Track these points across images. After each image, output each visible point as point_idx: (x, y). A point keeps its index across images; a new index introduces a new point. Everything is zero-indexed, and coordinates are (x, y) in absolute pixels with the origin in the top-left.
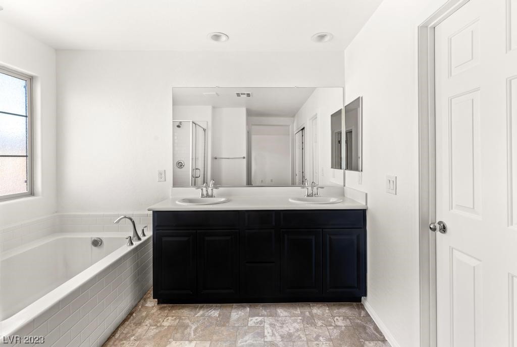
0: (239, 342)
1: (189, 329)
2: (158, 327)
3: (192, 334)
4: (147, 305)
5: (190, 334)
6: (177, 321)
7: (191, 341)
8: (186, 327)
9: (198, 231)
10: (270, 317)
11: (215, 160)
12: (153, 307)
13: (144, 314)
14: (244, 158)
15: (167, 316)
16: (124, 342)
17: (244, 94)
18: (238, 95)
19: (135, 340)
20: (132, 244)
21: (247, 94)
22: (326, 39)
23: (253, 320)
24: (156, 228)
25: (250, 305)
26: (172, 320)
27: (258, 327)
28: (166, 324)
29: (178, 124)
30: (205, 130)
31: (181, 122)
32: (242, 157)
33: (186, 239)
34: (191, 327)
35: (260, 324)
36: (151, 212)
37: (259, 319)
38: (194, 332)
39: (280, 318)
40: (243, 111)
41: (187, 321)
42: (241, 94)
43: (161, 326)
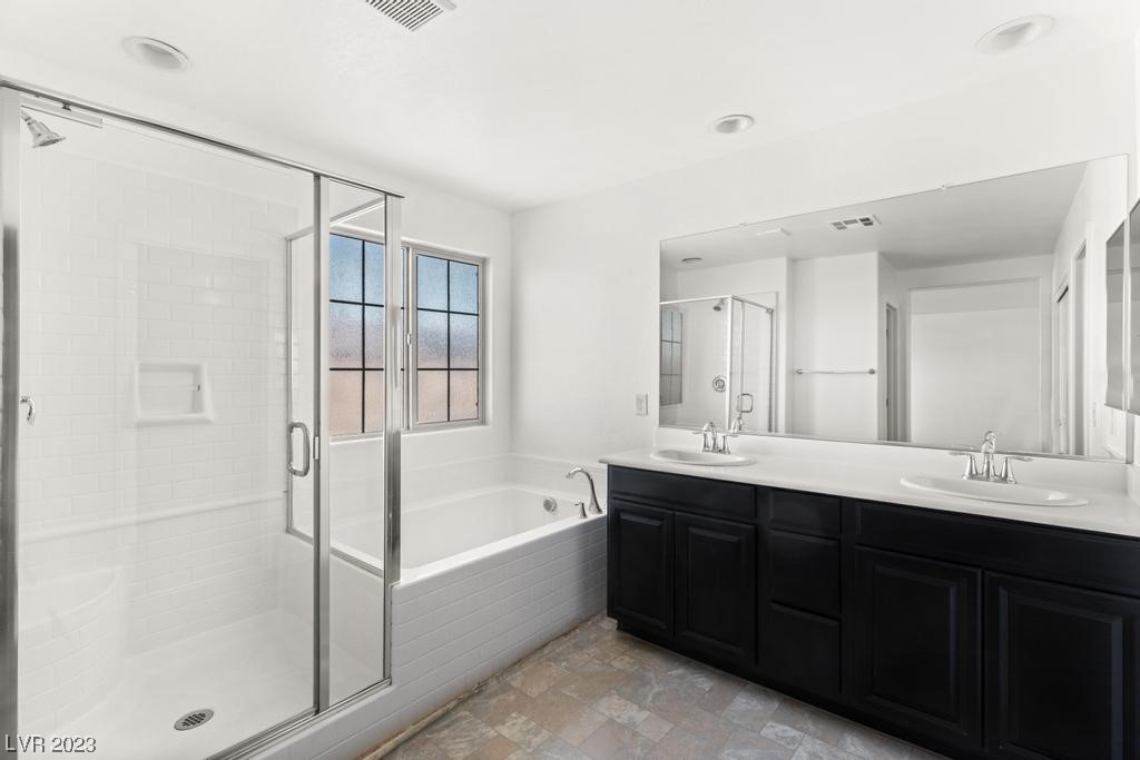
0: (726, 752)
1: (647, 688)
2: (604, 663)
3: (650, 698)
4: (602, 625)
5: (646, 696)
6: (636, 668)
7: (642, 708)
8: (645, 683)
9: (677, 513)
10: (818, 741)
11: (797, 376)
12: (609, 631)
13: (592, 636)
14: (872, 372)
15: (623, 654)
16: (553, 664)
17: (855, 221)
18: (838, 226)
19: (566, 668)
20: (585, 515)
21: (862, 220)
22: (1032, 35)
23: (777, 729)
24: (613, 494)
25: (784, 700)
26: (628, 663)
27: (780, 745)
28: (617, 664)
29: (715, 304)
30: (770, 312)
31: (722, 299)
32: (868, 369)
33: (656, 523)
34: (653, 688)
35: (788, 743)
36: (606, 467)
37: (792, 733)
38: (654, 698)
39: (843, 754)
40: (872, 259)
41: (651, 675)
42: (846, 222)
43: (608, 664)
